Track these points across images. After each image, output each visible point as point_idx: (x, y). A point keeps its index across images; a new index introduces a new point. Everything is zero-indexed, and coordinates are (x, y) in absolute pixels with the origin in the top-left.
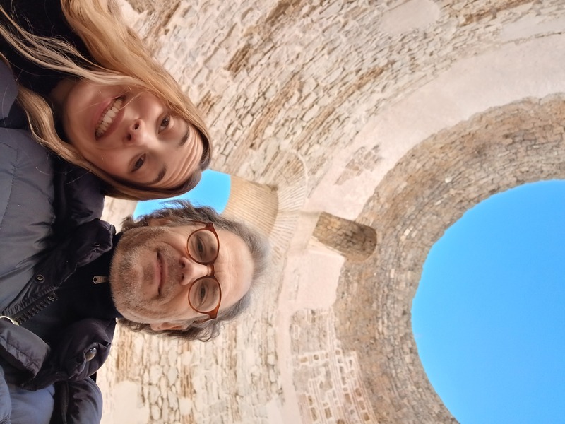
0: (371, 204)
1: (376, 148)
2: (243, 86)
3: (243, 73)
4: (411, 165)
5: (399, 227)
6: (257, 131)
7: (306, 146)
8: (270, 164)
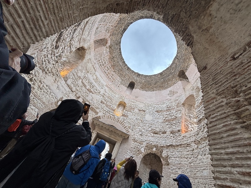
0: (176, 82)
1: (168, 95)
2: (167, 129)
3: (166, 131)
4: (166, 86)
5: (174, 73)
6: (173, 119)
7: (174, 107)
8: (178, 111)
